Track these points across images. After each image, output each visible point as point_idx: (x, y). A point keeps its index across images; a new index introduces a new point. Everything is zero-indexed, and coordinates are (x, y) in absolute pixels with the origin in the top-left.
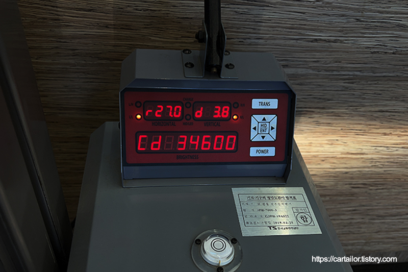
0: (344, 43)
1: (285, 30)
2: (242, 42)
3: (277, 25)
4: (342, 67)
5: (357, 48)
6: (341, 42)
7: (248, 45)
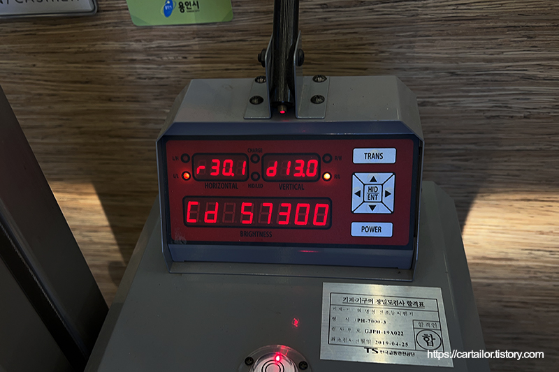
0: (439, 106)
4: (443, 139)
5: (462, 112)
6: (433, 104)
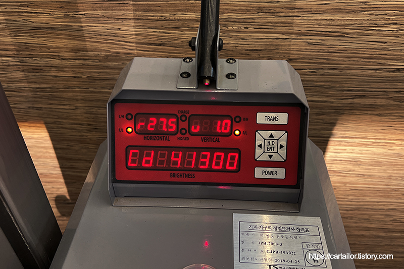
1: (362, 60)
2: (315, 72)
3: (354, 55)
7: (321, 75)
